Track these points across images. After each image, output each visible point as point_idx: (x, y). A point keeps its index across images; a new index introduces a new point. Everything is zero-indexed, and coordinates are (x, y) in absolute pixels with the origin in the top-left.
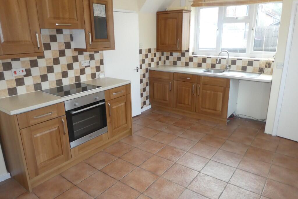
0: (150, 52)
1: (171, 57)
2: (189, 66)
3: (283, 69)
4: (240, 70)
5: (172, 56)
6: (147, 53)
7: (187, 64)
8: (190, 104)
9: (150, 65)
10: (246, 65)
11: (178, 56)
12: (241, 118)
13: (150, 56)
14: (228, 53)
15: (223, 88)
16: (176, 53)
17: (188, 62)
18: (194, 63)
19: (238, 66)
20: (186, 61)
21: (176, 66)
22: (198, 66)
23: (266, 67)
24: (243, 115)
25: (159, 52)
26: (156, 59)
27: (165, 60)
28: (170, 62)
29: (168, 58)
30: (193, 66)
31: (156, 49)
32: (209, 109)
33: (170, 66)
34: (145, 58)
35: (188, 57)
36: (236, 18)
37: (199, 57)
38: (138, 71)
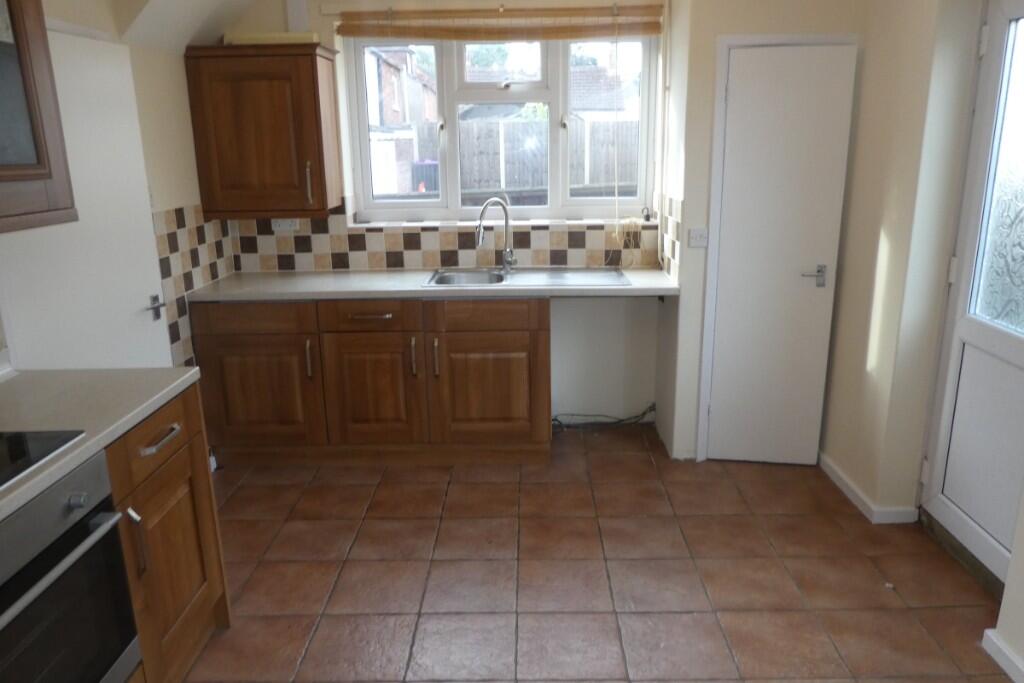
0: (184, 226)
1: (263, 241)
2: (351, 269)
3: (707, 248)
4: (545, 263)
5: (271, 232)
6: (174, 228)
7: (340, 263)
8: (403, 416)
9: (188, 279)
10: (564, 245)
11: (295, 231)
12: (568, 426)
13: (185, 240)
14: (504, 208)
15: (527, 334)
16: (288, 221)
17: (346, 255)
18: (372, 255)
19: (537, 252)
20: (337, 251)
21: (294, 275)
22: (389, 266)
23: (626, 246)
24: (573, 415)
25: (214, 221)
26: (205, 255)
27: (239, 252)
28: (264, 260)
29: (249, 245)
30: (367, 269)
31: (200, 208)
32: (483, 419)
33: (266, 276)
34: (167, 254)
35: (345, 233)
36: (503, 85)
37: (387, 228)
38: (157, 315)
